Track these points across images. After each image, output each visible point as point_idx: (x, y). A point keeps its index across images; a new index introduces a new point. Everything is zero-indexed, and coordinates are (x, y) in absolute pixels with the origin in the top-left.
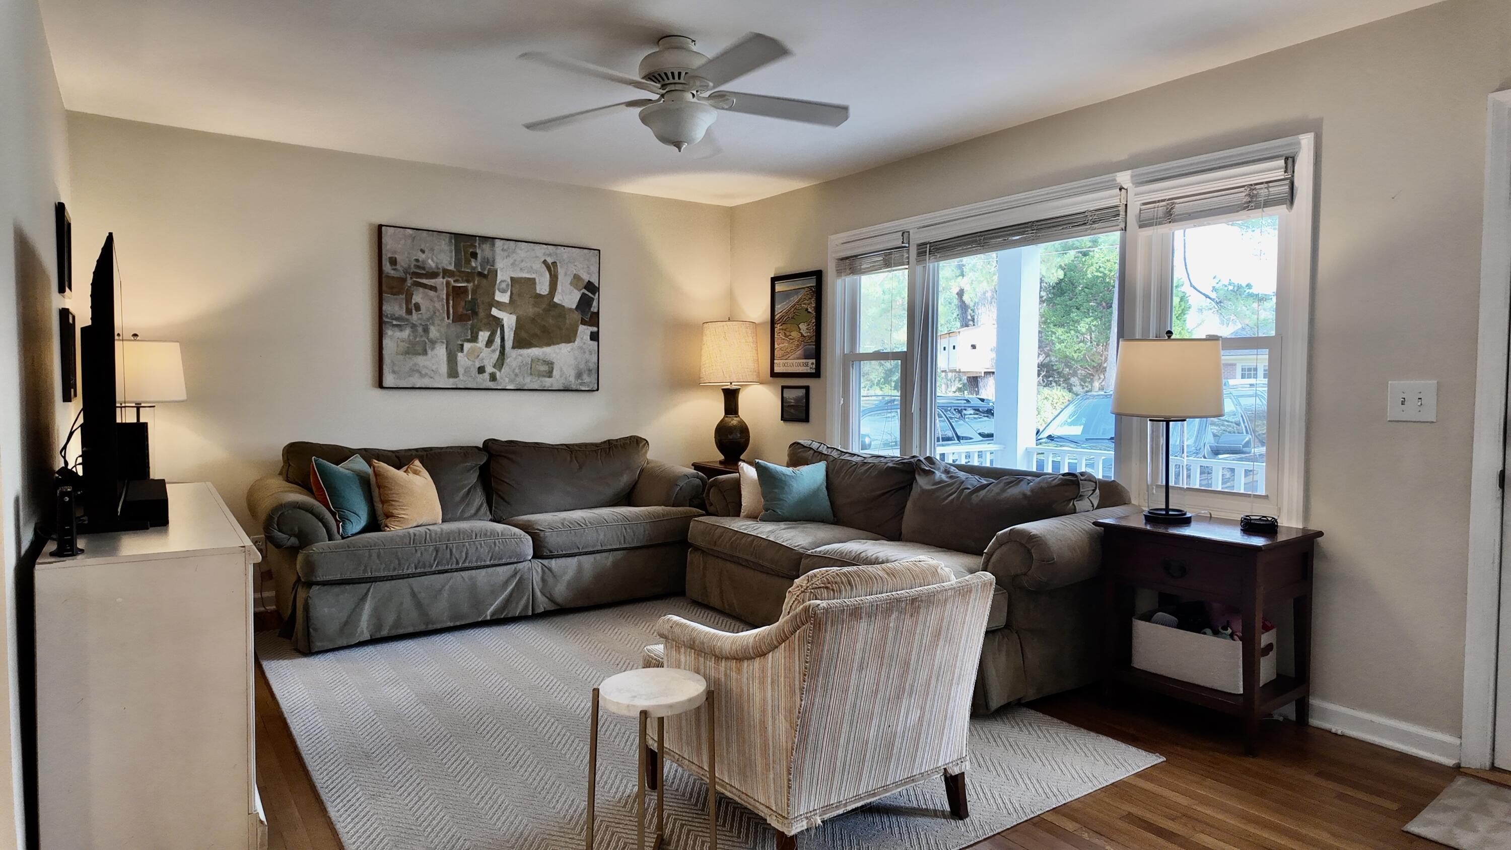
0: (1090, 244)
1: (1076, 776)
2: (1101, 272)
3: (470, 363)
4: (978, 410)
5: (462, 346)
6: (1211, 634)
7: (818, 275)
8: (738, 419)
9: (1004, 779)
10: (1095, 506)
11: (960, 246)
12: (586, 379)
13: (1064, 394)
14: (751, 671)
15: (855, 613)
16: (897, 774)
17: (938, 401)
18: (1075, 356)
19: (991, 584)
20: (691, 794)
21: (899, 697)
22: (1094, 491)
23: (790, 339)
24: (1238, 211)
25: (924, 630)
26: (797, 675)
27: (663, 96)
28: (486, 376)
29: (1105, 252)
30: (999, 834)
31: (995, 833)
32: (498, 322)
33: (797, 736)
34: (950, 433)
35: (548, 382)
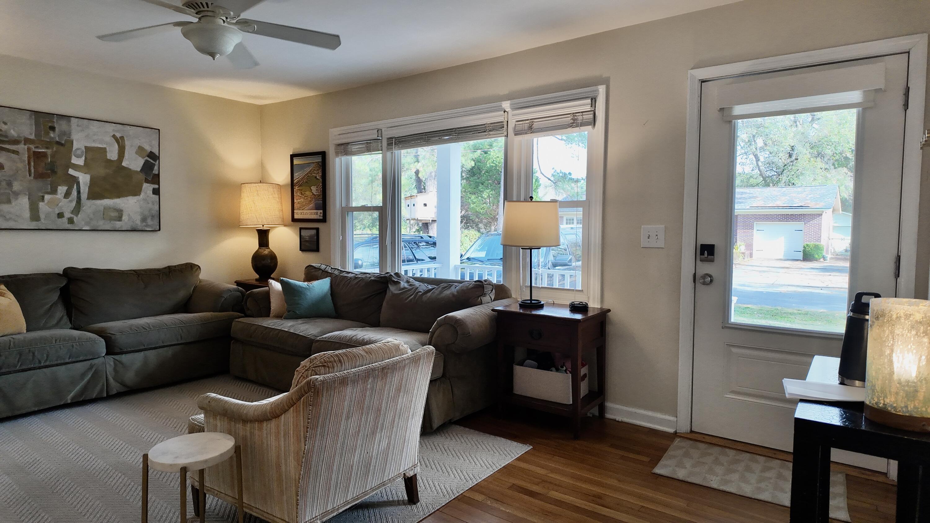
0: (488, 147)
1: (483, 465)
2: (494, 164)
3: (50, 210)
4: (428, 243)
5: (43, 197)
6: (555, 371)
7: (323, 154)
8: (268, 250)
9: (441, 472)
10: (493, 300)
11: (414, 141)
12: (149, 222)
13: (476, 233)
14: (269, 429)
15: (344, 381)
16: (373, 482)
17: (402, 237)
18: (481, 211)
19: (433, 353)
20: (229, 516)
21: (374, 433)
22: (492, 290)
23: (305, 196)
24: (567, 128)
25: (390, 387)
26: (302, 428)
27: (200, 19)
28: (65, 220)
29: (496, 152)
30: (438, 510)
31: (435, 510)
32: (75, 180)
33: (302, 470)
34: (411, 257)
35: (118, 224)
